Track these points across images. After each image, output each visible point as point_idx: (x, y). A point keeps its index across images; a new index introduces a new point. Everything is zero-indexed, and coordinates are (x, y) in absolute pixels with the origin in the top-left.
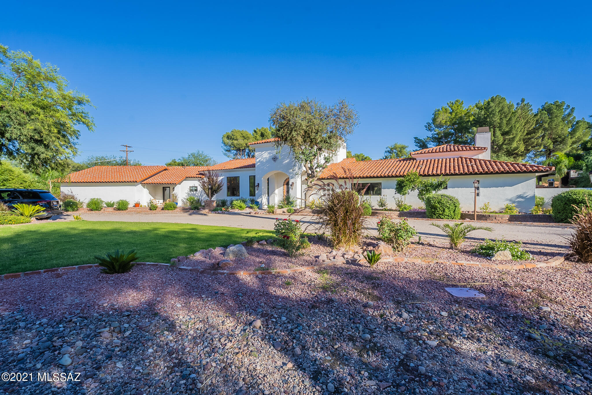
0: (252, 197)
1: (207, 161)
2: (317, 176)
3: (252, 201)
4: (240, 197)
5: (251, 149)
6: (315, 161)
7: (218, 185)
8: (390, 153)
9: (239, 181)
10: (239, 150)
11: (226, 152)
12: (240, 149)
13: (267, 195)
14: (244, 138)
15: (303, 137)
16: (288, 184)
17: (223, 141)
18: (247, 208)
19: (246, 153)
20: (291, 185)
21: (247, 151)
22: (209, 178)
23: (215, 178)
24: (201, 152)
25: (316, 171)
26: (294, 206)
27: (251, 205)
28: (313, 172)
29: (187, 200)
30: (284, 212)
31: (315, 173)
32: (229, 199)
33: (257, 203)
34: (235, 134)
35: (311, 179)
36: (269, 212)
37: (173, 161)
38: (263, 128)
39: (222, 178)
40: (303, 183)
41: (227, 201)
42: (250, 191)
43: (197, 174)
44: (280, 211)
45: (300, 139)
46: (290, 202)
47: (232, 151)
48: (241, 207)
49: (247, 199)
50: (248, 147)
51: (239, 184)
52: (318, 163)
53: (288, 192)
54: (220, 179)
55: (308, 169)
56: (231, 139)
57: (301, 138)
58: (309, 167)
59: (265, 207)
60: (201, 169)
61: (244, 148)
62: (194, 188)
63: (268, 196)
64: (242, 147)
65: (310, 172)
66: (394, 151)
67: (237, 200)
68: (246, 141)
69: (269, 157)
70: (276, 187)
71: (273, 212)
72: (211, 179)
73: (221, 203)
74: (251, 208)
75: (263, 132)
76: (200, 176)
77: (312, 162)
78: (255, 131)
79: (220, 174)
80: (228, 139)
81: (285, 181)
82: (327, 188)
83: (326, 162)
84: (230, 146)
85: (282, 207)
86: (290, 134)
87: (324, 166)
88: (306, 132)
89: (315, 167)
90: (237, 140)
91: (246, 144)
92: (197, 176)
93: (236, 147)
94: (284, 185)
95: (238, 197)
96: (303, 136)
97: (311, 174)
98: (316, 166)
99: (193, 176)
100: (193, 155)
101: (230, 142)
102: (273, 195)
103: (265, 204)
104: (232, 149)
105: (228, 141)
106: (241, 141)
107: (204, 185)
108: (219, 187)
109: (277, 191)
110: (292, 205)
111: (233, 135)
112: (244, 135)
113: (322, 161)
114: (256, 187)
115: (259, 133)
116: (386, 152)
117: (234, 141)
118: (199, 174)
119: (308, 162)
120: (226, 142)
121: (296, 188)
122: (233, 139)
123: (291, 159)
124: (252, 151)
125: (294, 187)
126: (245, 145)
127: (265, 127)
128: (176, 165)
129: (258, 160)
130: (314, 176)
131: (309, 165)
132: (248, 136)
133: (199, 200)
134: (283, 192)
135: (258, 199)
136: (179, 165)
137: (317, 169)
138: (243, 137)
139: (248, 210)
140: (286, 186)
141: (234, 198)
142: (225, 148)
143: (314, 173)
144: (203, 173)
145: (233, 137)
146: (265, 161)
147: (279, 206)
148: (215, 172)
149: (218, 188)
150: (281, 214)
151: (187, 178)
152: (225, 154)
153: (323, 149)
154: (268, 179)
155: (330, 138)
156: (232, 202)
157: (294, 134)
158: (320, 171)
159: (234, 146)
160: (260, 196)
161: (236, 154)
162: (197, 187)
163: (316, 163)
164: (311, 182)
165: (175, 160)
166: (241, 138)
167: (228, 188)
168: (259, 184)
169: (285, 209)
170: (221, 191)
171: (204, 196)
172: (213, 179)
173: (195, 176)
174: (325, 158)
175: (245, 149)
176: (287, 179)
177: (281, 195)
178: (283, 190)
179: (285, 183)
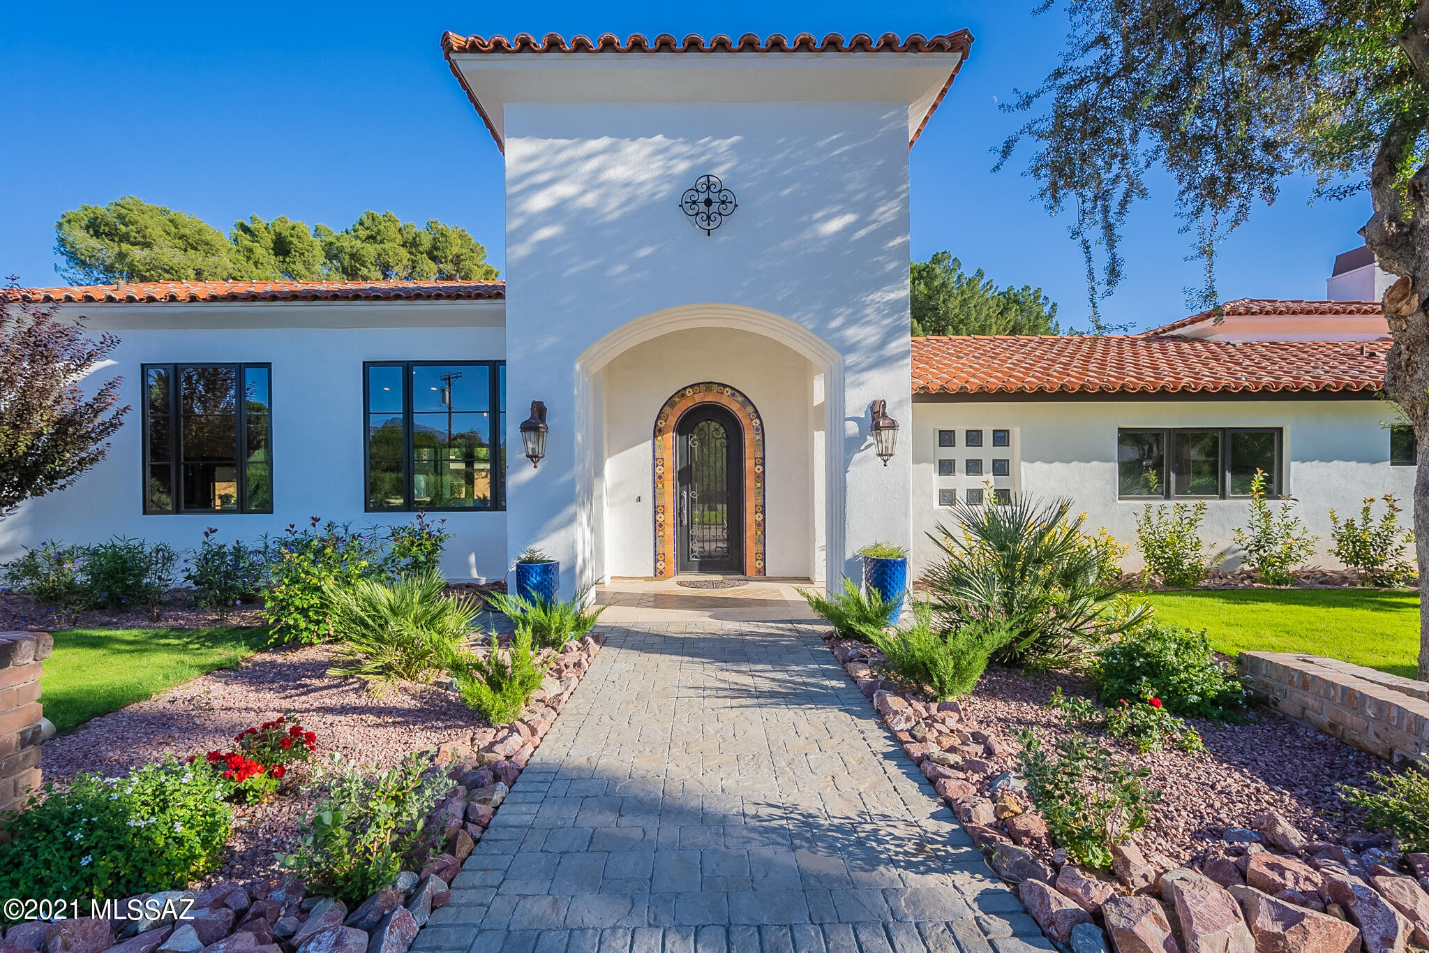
17: (63, 241)
56: (110, 235)
75: (285, 233)
78: (246, 229)
80: (96, 235)
81: (670, 403)
94: (658, 431)
101: (106, 249)
109: (608, 474)
112: (184, 231)
117: (127, 246)
120: (80, 245)
134: (657, 479)
138: (183, 237)
140: (672, 441)
142: (79, 274)
145: (123, 228)
146: (613, 210)
166: (171, 241)
176: (683, 395)
177: (639, 499)
178: (655, 466)
179: (673, 421)
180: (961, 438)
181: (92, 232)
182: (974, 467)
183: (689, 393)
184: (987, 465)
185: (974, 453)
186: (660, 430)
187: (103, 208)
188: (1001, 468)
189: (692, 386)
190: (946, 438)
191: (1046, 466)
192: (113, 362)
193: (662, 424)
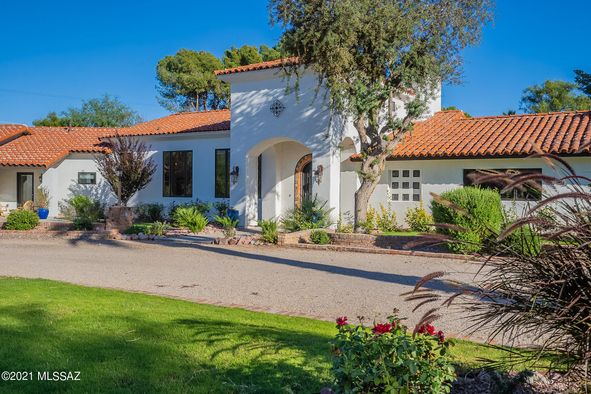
0: (221, 200)
1: (123, 117)
2: (386, 152)
3: (222, 210)
4: (194, 199)
5: (220, 92)
6: (382, 114)
7: (144, 171)
8: (533, 101)
9: (191, 163)
10: (192, 94)
11: (165, 99)
12: (196, 93)
13: (256, 196)
14: (205, 68)
15: (354, 50)
16: (307, 168)
17: (158, 74)
18: (210, 228)
19: (207, 102)
20: (317, 173)
21: (211, 96)
22: (121, 154)
23: (135, 154)
24: (111, 99)
25: (386, 139)
26: (326, 223)
27: (220, 220)
28: (377, 140)
29: (70, 202)
30: (302, 241)
31: (384, 143)
32: (167, 202)
33: (233, 215)
34: (185, 59)
35: (371, 159)
36: (265, 241)
37: (50, 117)
38: (245, 47)
39: (151, 153)
40: (344, 167)
41: (162, 207)
42: (217, 184)
43: (95, 145)
44: (291, 238)
45: (346, 56)
46: (315, 214)
47: (179, 98)
48: (195, 224)
49: (210, 206)
50: (213, 87)
51: (191, 168)
52: (389, 117)
53: (307, 188)
54: (148, 155)
55: (364, 132)
56: (175, 69)
57: (348, 55)
58: (367, 126)
59: (253, 224)
60: (107, 132)
61: (203, 90)
62: (89, 177)
63: (260, 197)
64: (199, 88)
65: (369, 141)
66: (545, 96)
67: (186, 206)
68: (208, 75)
69: (266, 102)
70: (278, 177)
71: (275, 242)
72: (126, 157)
73: (150, 211)
74: (219, 225)
75: (246, 55)
76: (101, 149)
77: (374, 116)
78: (229, 54)
79: (147, 145)
80: (170, 70)
81: (300, 161)
82: (401, 180)
83: (411, 114)
84: (174, 85)
85: (297, 228)
86: (320, 40)
87: (406, 125)
88: (361, 36)
89: (381, 127)
90: (189, 72)
91: (209, 82)
92: (96, 148)
93: (187, 89)
94: (296, 172)
95: (187, 200)
96: (354, 46)
97: (371, 146)
98: (384, 124)
99: (85, 148)
100: (93, 104)
101: (173, 76)
102: (269, 196)
103: (251, 216)
104: (179, 91)
105: (169, 74)
106: (198, 76)
107: (108, 171)
108: (145, 176)
109: (279, 187)
110: (320, 222)
111: (180, 60)
112: (204, 62)
113: (401, 113)
114: (231, 176)
115: (238, 58)
116: (524, 99)
117: (181, 74)
118: (100, 145)
119: (365, 114)
120: (164, 76)
121: (328, 179)
122: (181, 70)
123: (319, 108)
124: (222, 97)
125: (323, 178)
126: (207, 84)
127: (250, 46)
128: (55, 125)
129: (238, 111)
130: (380, 151)
131: (366, 123)
132: (214, 63)
133: (97, 204)
134: (296, 188)
135: (235, 203)
136: (62, 124)
137: (387, 134)
138: (203, 65)
139: (212, 232)
140: (300, 175)
141: (179, 201)
142: (163, 89)
143: (379, 142)
144: (107, 141)
145: (180, 66)
146: (254, 112)
147: (286, 223)
148: (136, 139)
149: (142, 178)
150: (297, 247)
151: (72, 154)
152: (162, 103)
153: (402, 84)
154: (260, 158)
155: (421, 53)
156: (173, 210)
157: (331, 38)
158: (395, 138)
159: (183, 86)
160: (241, 197)
161: (187, 104)
162: (94, 174)
163: (385, 118)
164: (371, 166)
165: (54, 114)
166: (198, 69)
167: (166, 177)
168: (237, 168)
169: (305, 234)
170: (149, 185)
171: (111, 196)
172: (131, 155)
173: (91, 148)
174: (409, 106)
175: (206, 93)
176: (304, 159)
177: (290, 196)
178: (295, 184)
179: (301, 168)
180: (401, 174)
181: (168, 69)
182: (406, 185)
183: (306, 158)
184: (411, 185)
185: (406, 180)
186: (297, 171)
187: (173, 57)
188: (416, 186)
189: (307, 155)
190: (396, 174)
191: (431, 185)
192: (157, 152)
193: (297, 169)
